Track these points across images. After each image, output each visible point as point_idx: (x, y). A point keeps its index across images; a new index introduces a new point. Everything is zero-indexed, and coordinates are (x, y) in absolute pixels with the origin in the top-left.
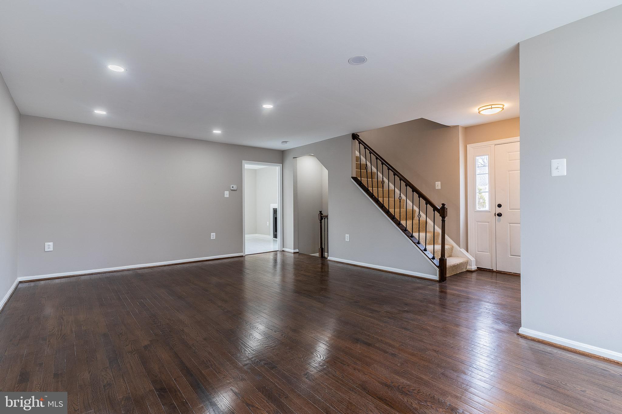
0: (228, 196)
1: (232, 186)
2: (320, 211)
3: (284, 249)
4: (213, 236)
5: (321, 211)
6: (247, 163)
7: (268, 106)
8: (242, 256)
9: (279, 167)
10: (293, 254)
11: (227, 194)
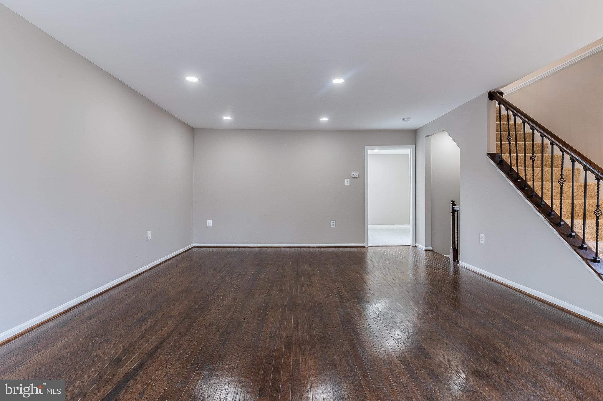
0: (348, 184)
1: (352, 173)
2: (452, 201)
3: (417, 245)
4: (333, 223)
5: (454, 201)
6: (370, 149)
7: (338, 81)
8: (364, 247)
9: (411, 149)
10: (424, 252)
11: (347, 182)
